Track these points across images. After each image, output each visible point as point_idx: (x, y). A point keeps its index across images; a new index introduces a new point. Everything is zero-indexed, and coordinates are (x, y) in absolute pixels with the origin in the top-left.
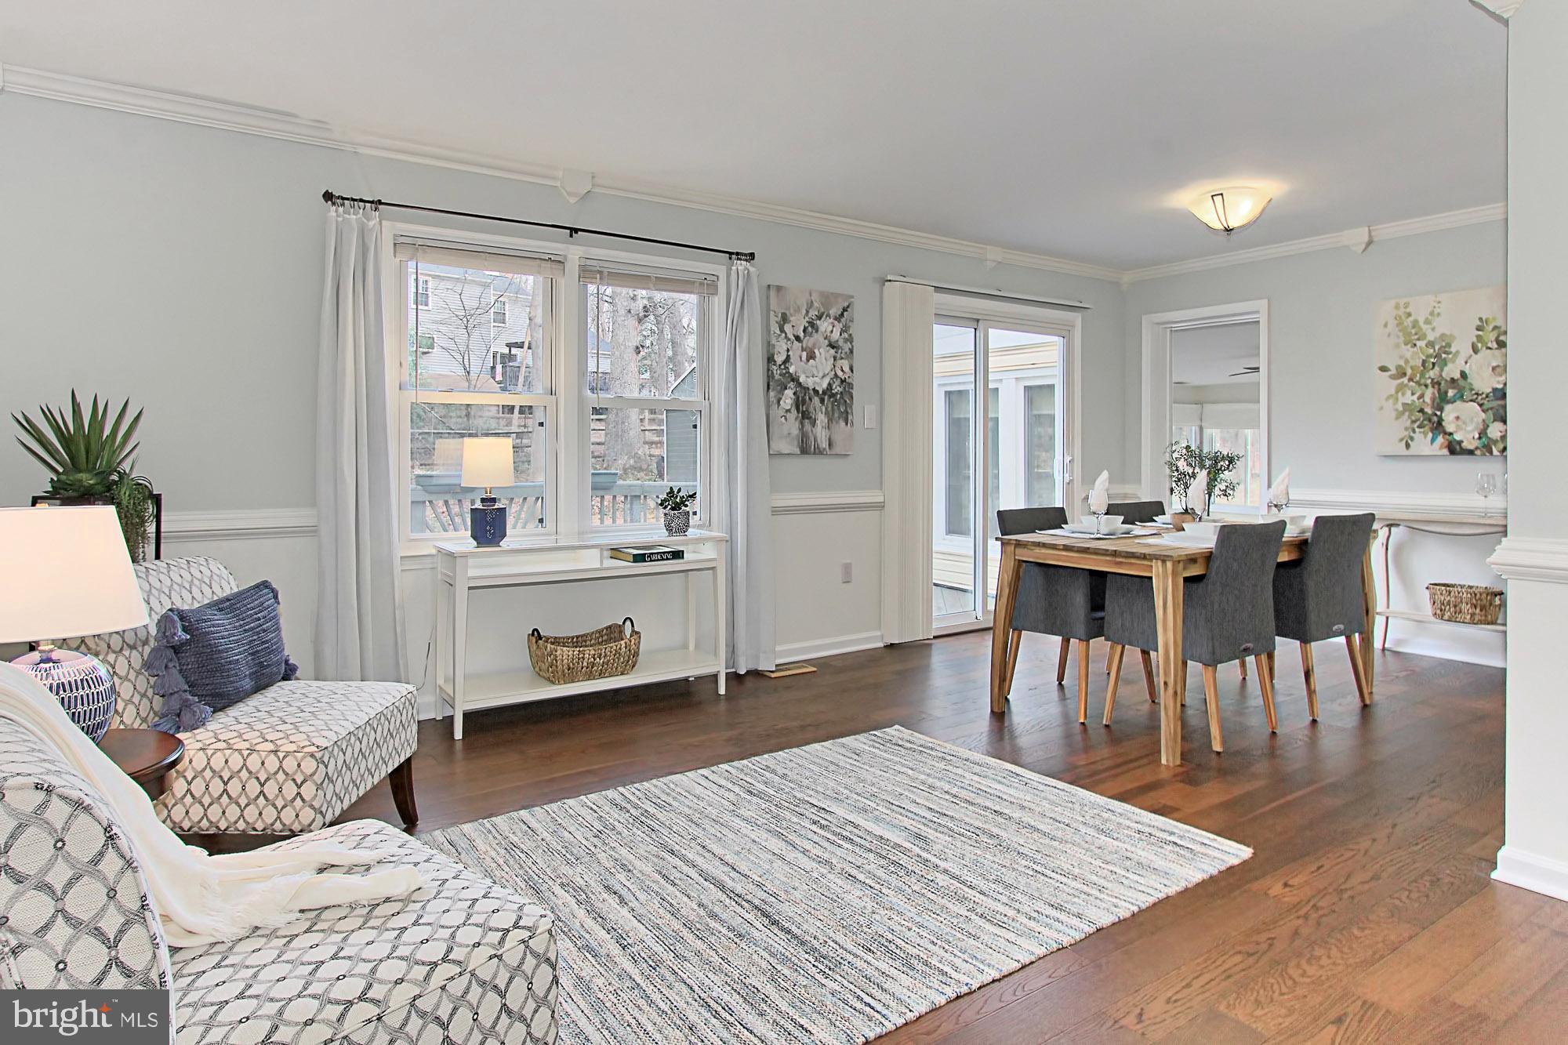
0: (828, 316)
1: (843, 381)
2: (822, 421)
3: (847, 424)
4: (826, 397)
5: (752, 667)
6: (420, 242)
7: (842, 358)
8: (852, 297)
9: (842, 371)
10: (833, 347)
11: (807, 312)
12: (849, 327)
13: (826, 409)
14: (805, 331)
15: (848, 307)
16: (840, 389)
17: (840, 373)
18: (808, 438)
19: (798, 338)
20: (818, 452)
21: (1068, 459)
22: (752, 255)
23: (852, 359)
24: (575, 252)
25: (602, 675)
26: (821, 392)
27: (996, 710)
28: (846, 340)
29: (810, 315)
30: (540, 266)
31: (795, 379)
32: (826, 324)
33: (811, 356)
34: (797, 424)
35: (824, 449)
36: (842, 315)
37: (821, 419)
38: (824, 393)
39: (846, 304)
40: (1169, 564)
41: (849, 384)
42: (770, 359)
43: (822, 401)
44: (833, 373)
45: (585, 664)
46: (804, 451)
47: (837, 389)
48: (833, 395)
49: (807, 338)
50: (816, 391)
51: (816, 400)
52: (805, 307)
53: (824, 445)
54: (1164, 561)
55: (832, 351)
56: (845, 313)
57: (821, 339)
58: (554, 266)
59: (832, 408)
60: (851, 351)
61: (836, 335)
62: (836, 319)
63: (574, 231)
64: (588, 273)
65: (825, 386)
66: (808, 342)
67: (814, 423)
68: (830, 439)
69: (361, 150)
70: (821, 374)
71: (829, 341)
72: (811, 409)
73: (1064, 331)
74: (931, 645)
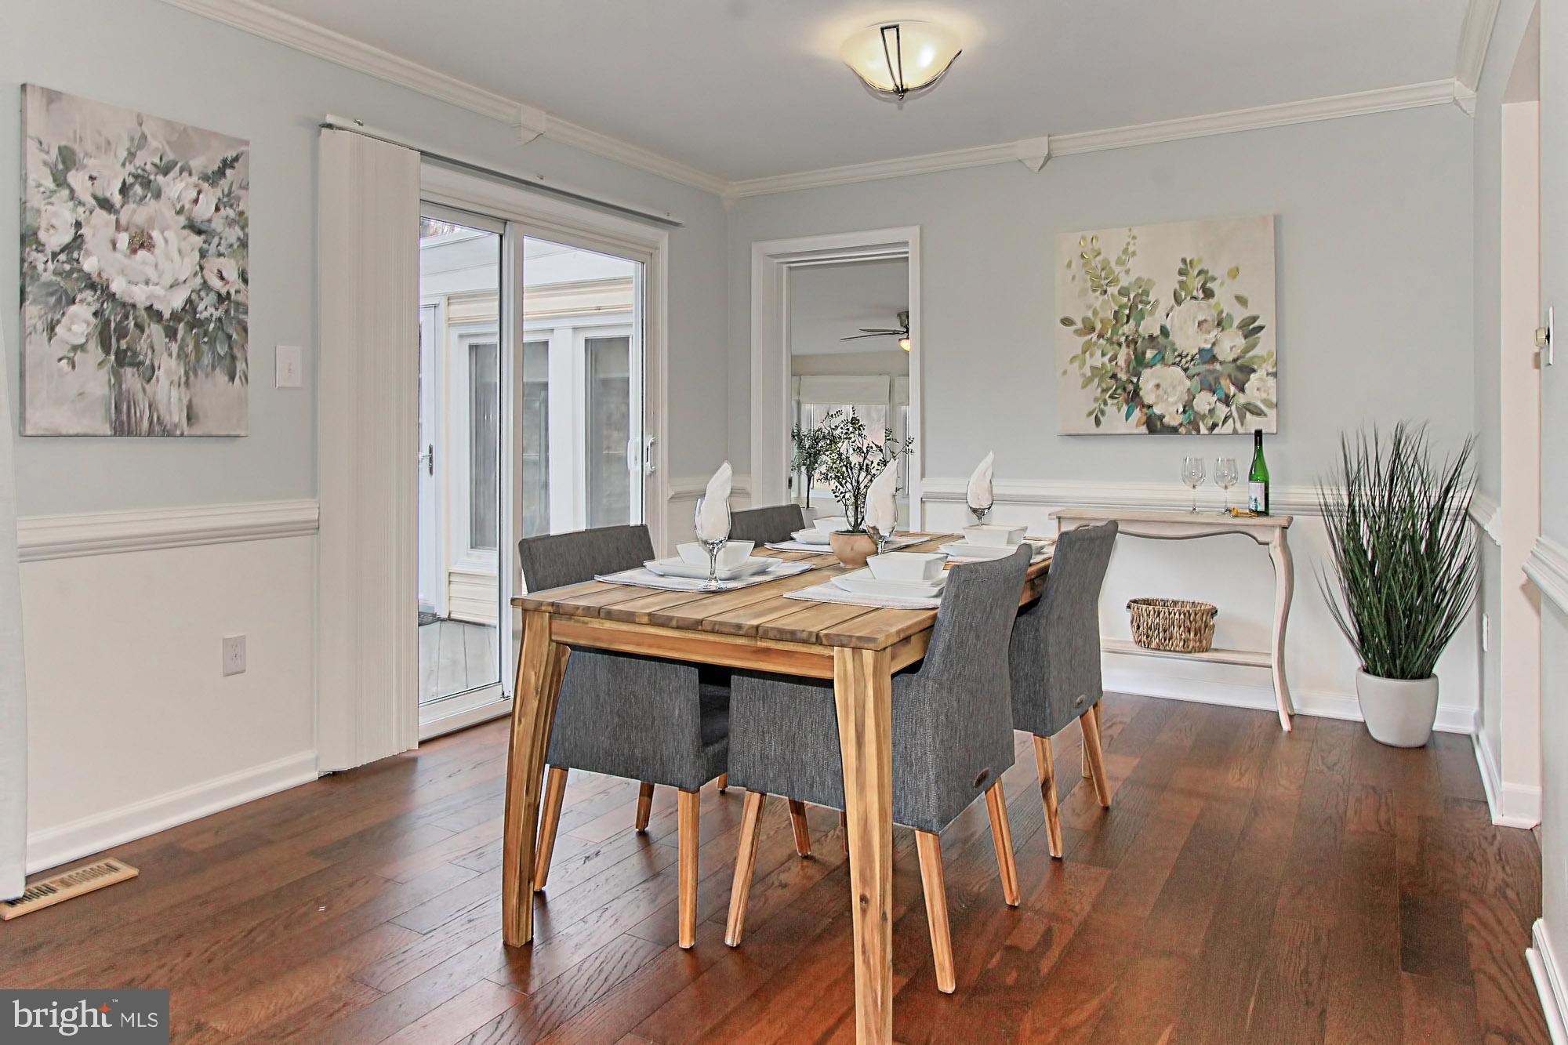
0: (186, 170)
1: (222, 298)
2: (168, 373)
3: (232, 378)
4: (182, 326)
7: (220, 255)
8: (247, 143)
9: (222, 278)
10: (199, 232)
11: (132, 155)
12: (238, 199)
13: (181, 348)
14: (124, 190)
15: (236, 159)
16: (217, 314)
17: (216, 283)
18: (132, 403)
19: (105, 204)
20: (160, 430)
21: (649, 440)
23: (245, 257)
26: (167, 315)
28: (231, 223)
29: (138, 162)
31: (96, 285)
32: (180, 185)
33: (142, 242)
34: (104, 375)
35: (176, 426)
36: (221, 172)
37: (169, 367)
38: (175, 317)
39: (230, 154)
40: (868, 656)
41: (238, 304)
43: (171, 334)
44: (199, 280)
46: (123, 427)
47: (207, 309)
48: (195, 323)
49: (131, 206)
50: (154, 314)
51: (155, 330)
52: (127, 144)
53: (175, 415)
54: (856, 650)
55: (198, 240)
56: (228, 172)
57: (169, 214)
59: (197, 346)
60: (244, 244)
61: (205, 210)
62: (205, 178)
65: (178, 301)
66: (136, 213)
67: (150, 373)
68: (190, 407)
70: (168, 280)
71: (189, 219)
72: (143, 345)
73: (644, 254)
74: (414, 760)
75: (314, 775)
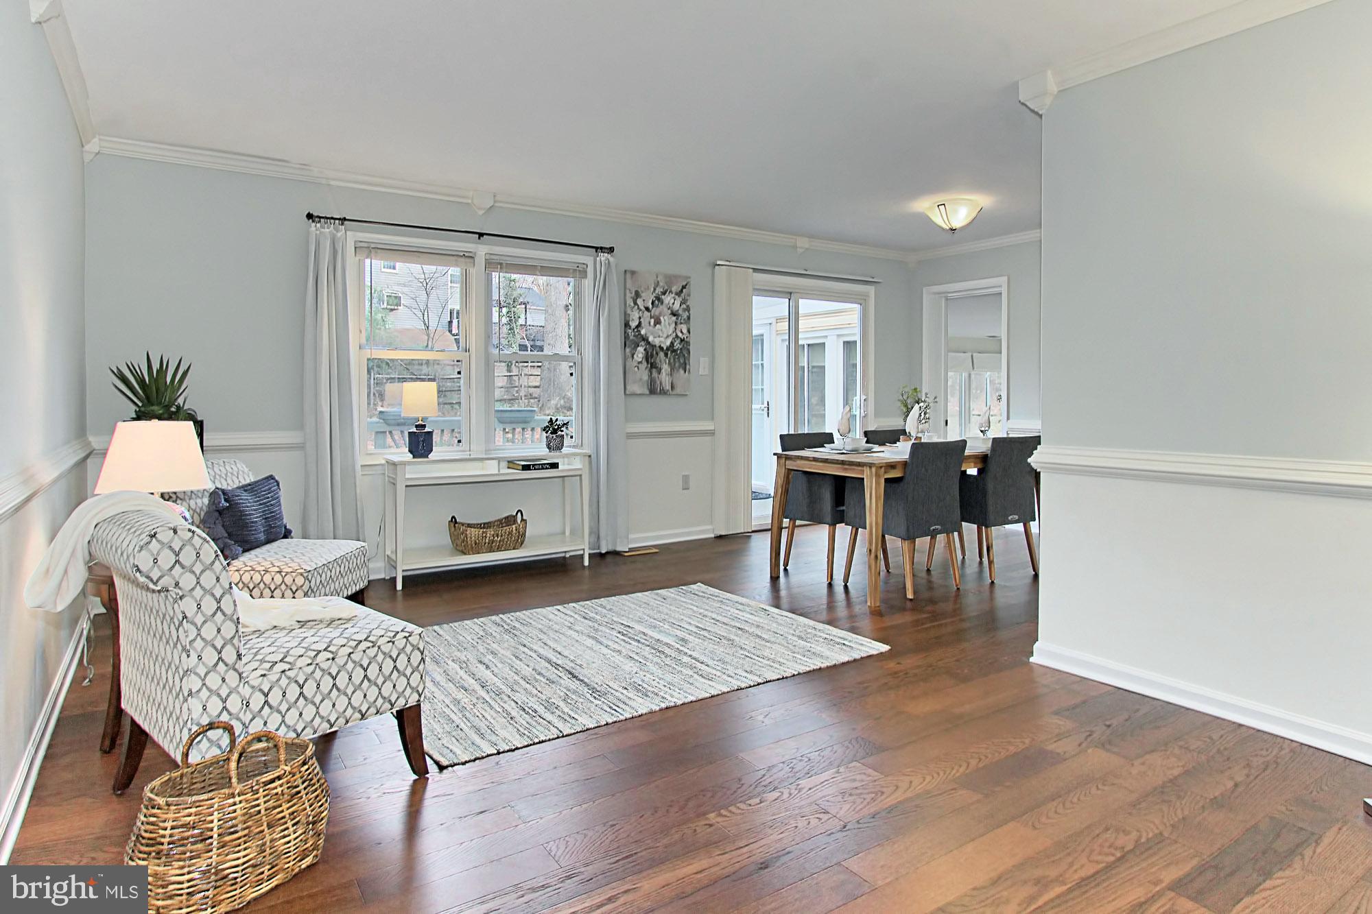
0: (671, 292)
1: (682, 340)
2: (666, 370)
3: (685, 372)
4: (669, 352)
5: (611, 548)
6: (373, 246)
7: (681, 323)
8: (690, 278)
9: (682, 332)
10: (674, 315)
11: (655, 289)
12: (687, 300)
13: (669, 361)
14: (653, 303)
15: (686, 285)
16: (681, 347)
17: (680, 335)
18: (655, 382)
19: (647, 309)
20: (663, 392)
21: (864, 397)
22: (611, 250)
23: (689, 323)
24: (482, 250)
25: (499, 549)
26: (665, 348)
27: (773, 575)
28: (684, 310)
29: (657, 292)
30: (456, 260)
31: (645, 339)
32: (669, 298)
33: (658, 322)
34: (647, 372)
35: (668, 390)
36: (682, 291)
37: (665, 368)
38: (668, 349)
39: (684, 284)
40: (874, 470)
41: (687, 342)
42: (627, 325)
43: (666, 355)
44: (675, 334)
45: (487, 541)
46: (652, 391)
47: (677, 345)
48: (674, 351)
49: (654, 309)
50: (661, 348)
51: (662, 354)
52: (653, 286)
53: (668, 387)
54: (870, 467)
55: (674, 318)
56: (684, 290)
57: (665, 309)
58: (468, 260)
59: (674, 359)
60: (689, 318)
61: (676, 306)
62: (676, 294)
63: (481, 235)
64: (492, 264)
65: (668, 343)
66: (655, 311)
67: (659, 372)
68: (672, 384)
69: (332, 183)
70: (665, 336)
71: (671, 311)
72: (658, 361)
73: (861, 300)
74: (750, 536)
75: (713, 536)
